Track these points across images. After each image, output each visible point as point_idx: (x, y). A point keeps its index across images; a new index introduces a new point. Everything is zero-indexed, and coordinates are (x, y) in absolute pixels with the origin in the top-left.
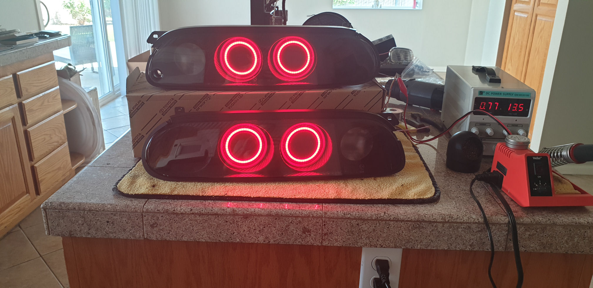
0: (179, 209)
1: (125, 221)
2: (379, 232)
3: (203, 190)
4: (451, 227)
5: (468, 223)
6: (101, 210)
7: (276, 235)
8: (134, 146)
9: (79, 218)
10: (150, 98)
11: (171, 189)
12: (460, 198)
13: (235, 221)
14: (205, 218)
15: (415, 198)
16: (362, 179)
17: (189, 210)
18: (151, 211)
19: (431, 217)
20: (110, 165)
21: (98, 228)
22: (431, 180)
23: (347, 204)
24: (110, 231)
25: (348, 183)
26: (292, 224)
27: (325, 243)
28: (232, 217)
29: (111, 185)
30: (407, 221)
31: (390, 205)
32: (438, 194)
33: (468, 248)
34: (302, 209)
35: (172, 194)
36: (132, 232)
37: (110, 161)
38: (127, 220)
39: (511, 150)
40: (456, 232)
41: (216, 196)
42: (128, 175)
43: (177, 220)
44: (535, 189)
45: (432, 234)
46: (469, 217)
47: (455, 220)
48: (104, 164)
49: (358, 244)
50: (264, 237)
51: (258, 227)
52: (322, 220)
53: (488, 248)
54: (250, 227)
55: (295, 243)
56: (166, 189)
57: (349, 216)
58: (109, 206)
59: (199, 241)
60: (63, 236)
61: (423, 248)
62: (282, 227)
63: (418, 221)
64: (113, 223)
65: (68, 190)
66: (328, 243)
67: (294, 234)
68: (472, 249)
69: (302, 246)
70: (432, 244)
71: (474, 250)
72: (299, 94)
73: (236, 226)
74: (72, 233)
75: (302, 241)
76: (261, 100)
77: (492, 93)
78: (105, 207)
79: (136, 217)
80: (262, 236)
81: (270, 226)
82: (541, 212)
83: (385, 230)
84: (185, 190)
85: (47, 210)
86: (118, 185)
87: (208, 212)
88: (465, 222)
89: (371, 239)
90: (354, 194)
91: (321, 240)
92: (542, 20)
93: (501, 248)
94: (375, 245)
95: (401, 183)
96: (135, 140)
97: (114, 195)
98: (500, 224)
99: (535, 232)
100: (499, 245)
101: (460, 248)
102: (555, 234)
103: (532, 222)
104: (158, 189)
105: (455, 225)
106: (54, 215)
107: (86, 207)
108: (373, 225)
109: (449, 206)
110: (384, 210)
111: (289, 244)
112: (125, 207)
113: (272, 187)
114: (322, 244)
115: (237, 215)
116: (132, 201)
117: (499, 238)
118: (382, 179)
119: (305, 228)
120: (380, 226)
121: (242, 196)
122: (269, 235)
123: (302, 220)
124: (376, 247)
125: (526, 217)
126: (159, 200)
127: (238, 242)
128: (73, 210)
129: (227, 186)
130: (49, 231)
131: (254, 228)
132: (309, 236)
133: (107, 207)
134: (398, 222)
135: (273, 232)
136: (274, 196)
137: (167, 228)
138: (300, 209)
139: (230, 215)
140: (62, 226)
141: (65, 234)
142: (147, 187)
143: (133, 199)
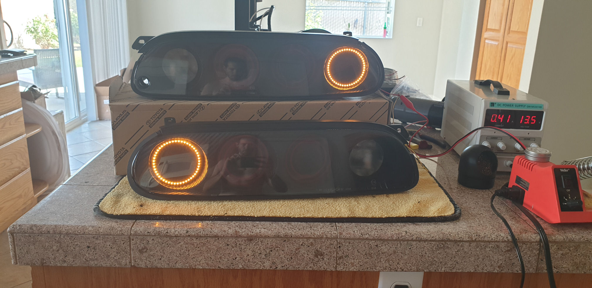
0: (173, 230)
1: (110, 245)
2: (400, 254)
3: (198, 210)
4: (478, 247)
5: (496, 241)
6: (81, 233)
7: (285, 260)
8: (116, 162)
9: (53, 243)
10: (136, 108)
11: (161, 208)
12: (481, 215)
13: (238, 244)
14: (203, 241)
15: (436, 216)
16: (374, 196)
17: (185, 232)
18: (140, 233)
19: (457, 235)
20: (88, 184)
21: (76, 255)
22: (448, 197)
23: (362, 223)
24: (90, 257)
25: (359, 200)
26: (302, 246)
27: (339, 269)
28: (235, 240)
29: (92, 205)
30: (431, 241)
31: (410, 224)
32: (458, 211)
33: (496, 270)
34: (314, 229)
35: (164, 214)
36: (118, 258)
37: (88, 179)
38: (111, 245)
39: (532, 162)
40: (483, 252)
41: (215, 216)
42: (111, 194)
43: (170, 244)
44: (565, 204)
45: (457, 255)
46: (498, 235)
47: (482, 239)
48: (81, 183)
49: (377, 268)
50: (271, 262)
51: (264, 250)
52: (337, 241)
53: (517, 269)
54: (255, 250)
55: (305, 269)
56: (157, 208)
57: (367, 236)
58: (90, 229)
59: (195, 268)
60: (33, 265)
61: (448, 271)
62: (292, 251)
63: (442, 240)
64: (94, 248)
65: (41, 211)
66: (344, 268)
67: (305, 259)
68: (500, 271)
69: (313, 272)
70: (457, 266)
71: (503, 272)
72: (301, 105)
73: (238, 250)
74: (45, 261)
75: (313, 266)
76: (260, 111)
77: (503, 105)
78: (86, 230)
79: (122, 240)
80: (268, 261)
81: (278, 250)
82: (572, 229)
83: (406, 251)
84: (178, 210)
85: (15, 234)
86: (100, 204)
87: (207, 234)
88: (493, 240)
89: (391, 262)
90: (369, 212)
91: (335, 264)
92: (513, 47)
93: (532, 269)
94: (395, 268)
95: (418, 200)
96: (117, 155)
97: (95, 216)
98: (531, 243)
99: (568, 251)
100: (529, 266)
101: (487, 270)
102: (589, 252)
103: (565, 240)
104: (147, 209)
105: (483, 244)
106: (23, 240)
107: (63, 230)
108: (394, 246)
109: (473, 223)
110: (405, 229)
111: (299, 270)
112: (110, 229)
113: (276, 205)
114: (336, 269)
115: (241, 236)
116: (117, 222)
117: (530, 258)
118: (395, 196)
119: (317, 250)
120: (401, 247)
121: (244, 215)
122: (277, 260)
123: (314, 241)
124: (397, 271)
125: (558, 234)
126: (149, 221)
127: (241, 269)
128: (47, 234)
129: (225, 205)
130: (16, 260)
131: (259, 252)
132: (321, 260)
133: (88, 230)
134: (421, 242)
135: (281, 256)
136: (280, 215)
137: (159, 254)
138: (312, 229)
139: (232, 237)
140: (32, 254)
141: (36, 263)
142: (134, 207)
143: (118, 221)
